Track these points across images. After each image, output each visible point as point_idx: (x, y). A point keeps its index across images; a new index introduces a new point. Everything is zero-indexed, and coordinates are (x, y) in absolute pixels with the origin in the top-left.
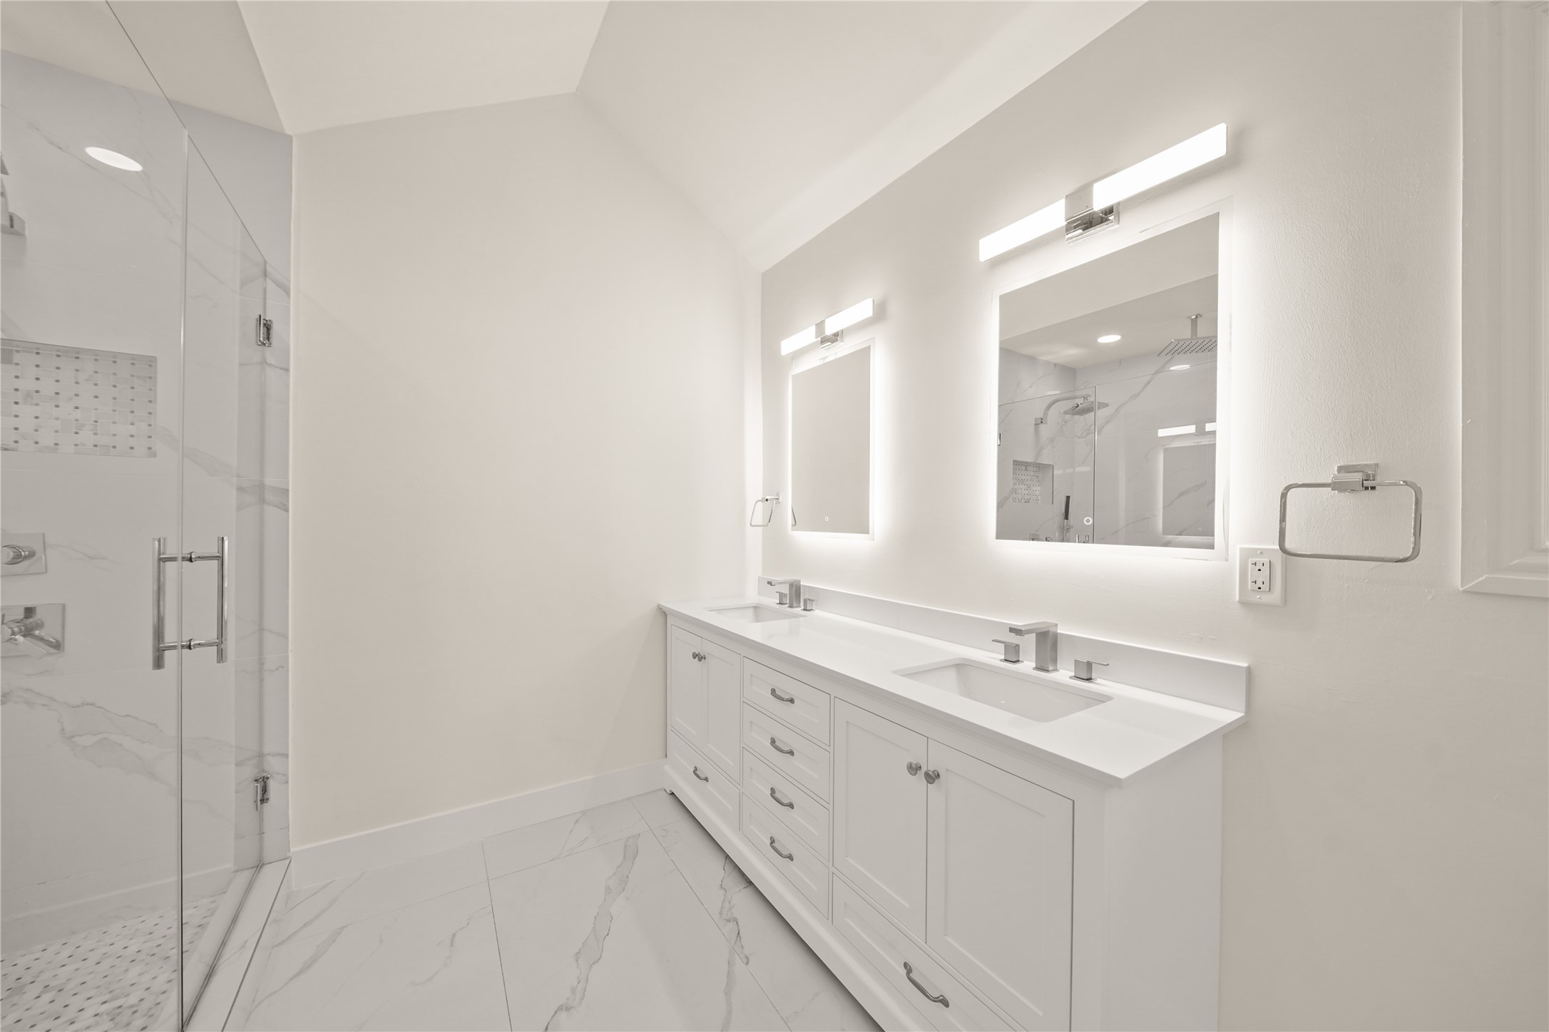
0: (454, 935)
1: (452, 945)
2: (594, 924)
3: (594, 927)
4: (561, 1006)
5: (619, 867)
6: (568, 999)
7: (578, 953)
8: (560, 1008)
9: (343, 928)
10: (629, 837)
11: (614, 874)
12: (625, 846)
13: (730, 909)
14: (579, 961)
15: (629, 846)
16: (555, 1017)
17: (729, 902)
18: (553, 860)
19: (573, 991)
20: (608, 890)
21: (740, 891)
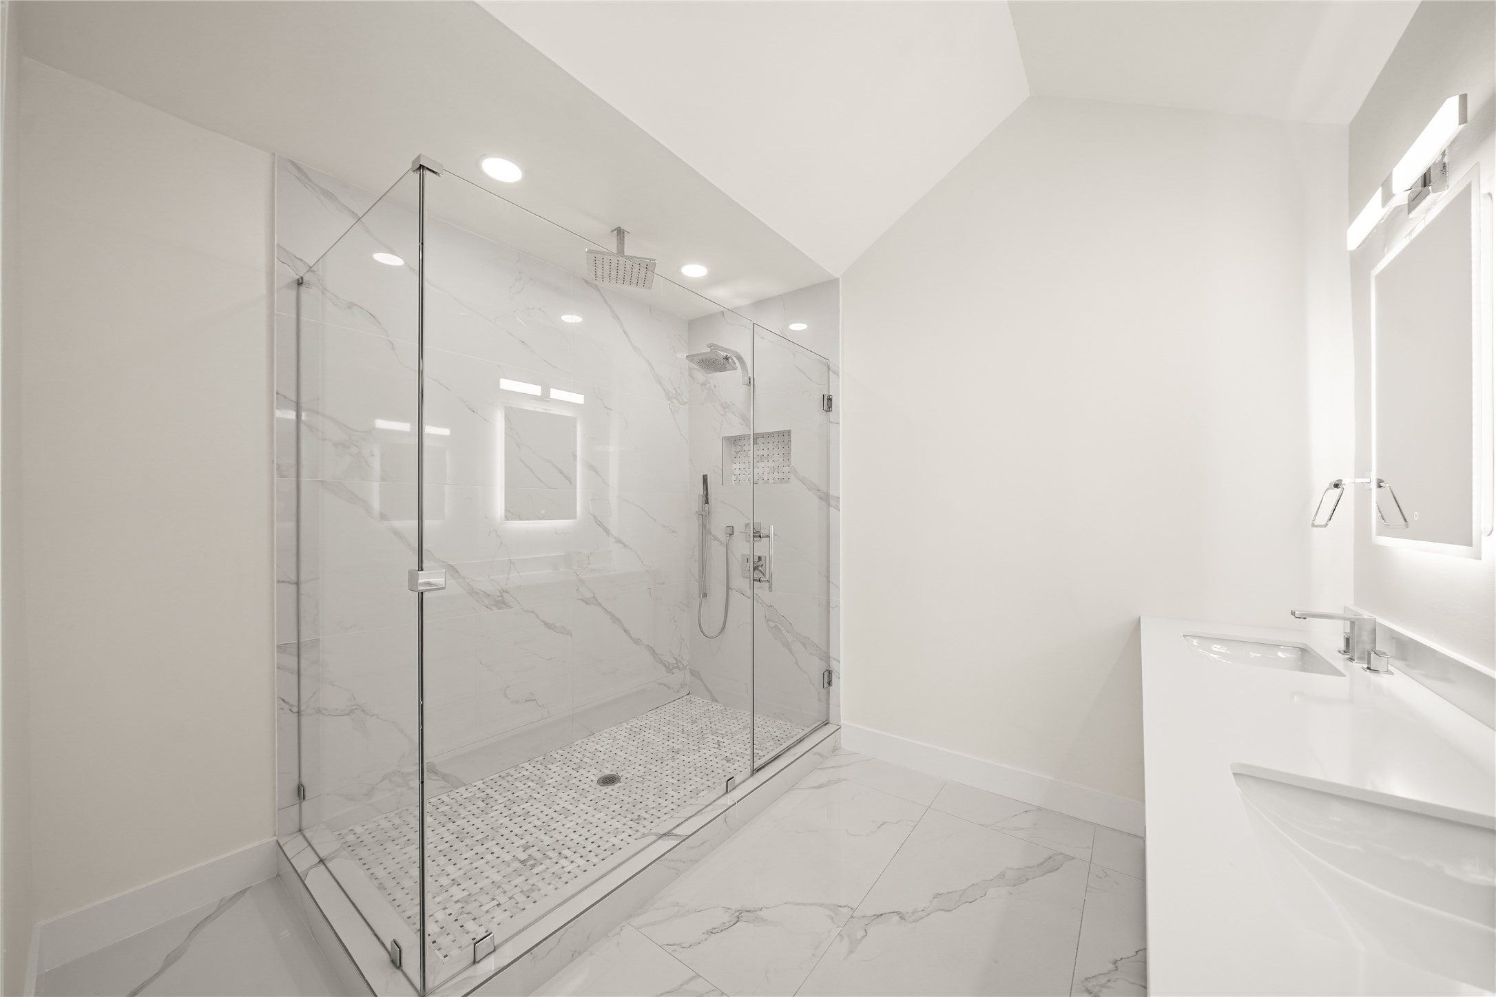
0: (885, 823)
1: (879, 827)
2: (968, 888)
3: (966, 889)
4: (900, 912)
5: (1028, 867)
6: (907, 913)
7: (939, 894)
8: (898, 913)
9: (844, 780)
10: (1061, 853)
11: (1018, 869)
12: (1050, 858)
13: (1103, 986)
14: (936, 899)
15: (1054, 860)
16: (891, 914)
17: (1109, 981)
18: (982, 825)
19: (915, 912)
20: (1002, 875)
21: (1133, 983)
